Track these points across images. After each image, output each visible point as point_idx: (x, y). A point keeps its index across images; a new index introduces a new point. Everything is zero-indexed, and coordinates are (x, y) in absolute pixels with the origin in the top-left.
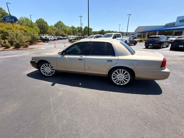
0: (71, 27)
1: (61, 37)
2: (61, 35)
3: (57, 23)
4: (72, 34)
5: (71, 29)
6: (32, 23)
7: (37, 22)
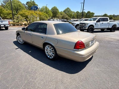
0: (76, 12)
1: (66, 20)
2: (66, 19)
3: (66, 9)
4: (76, 18)
5: (76, 14)
6: (49, 10)
7: (52, 9)
